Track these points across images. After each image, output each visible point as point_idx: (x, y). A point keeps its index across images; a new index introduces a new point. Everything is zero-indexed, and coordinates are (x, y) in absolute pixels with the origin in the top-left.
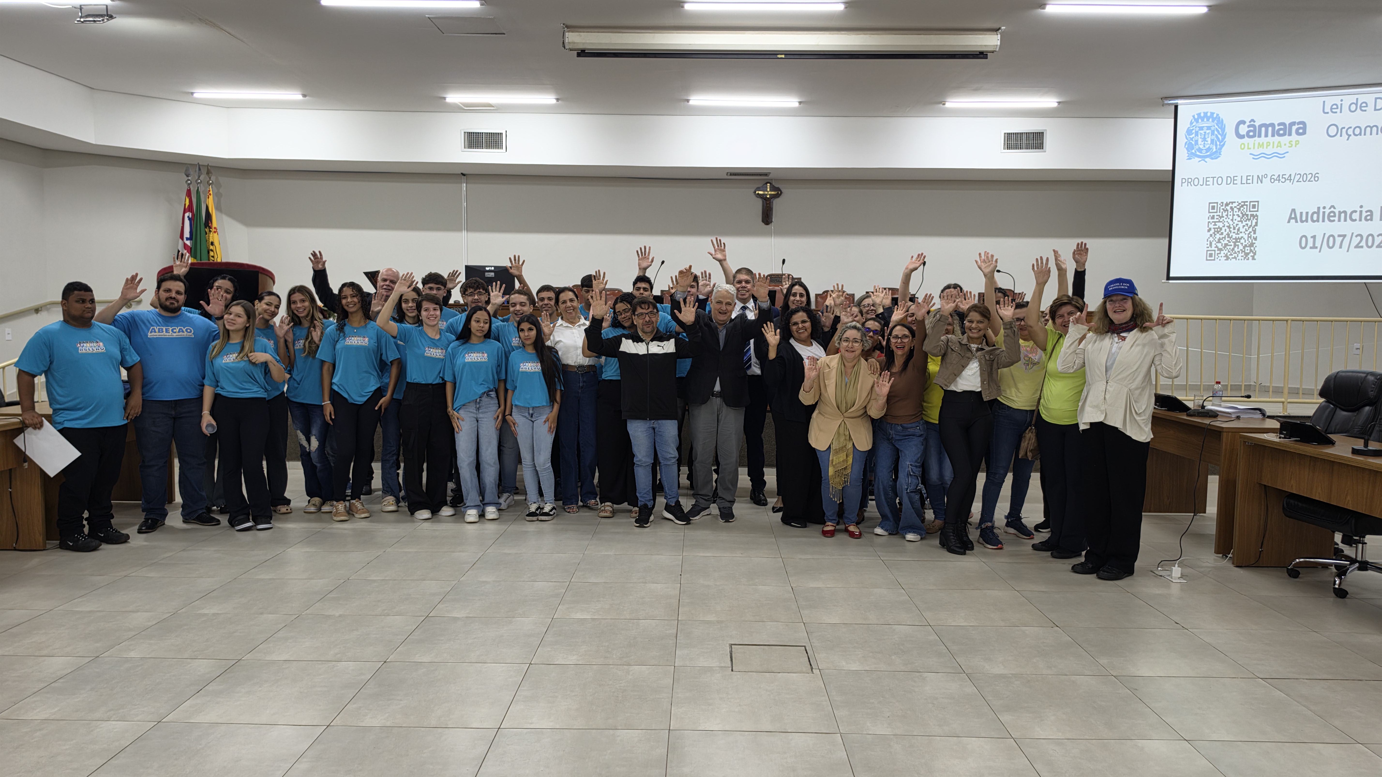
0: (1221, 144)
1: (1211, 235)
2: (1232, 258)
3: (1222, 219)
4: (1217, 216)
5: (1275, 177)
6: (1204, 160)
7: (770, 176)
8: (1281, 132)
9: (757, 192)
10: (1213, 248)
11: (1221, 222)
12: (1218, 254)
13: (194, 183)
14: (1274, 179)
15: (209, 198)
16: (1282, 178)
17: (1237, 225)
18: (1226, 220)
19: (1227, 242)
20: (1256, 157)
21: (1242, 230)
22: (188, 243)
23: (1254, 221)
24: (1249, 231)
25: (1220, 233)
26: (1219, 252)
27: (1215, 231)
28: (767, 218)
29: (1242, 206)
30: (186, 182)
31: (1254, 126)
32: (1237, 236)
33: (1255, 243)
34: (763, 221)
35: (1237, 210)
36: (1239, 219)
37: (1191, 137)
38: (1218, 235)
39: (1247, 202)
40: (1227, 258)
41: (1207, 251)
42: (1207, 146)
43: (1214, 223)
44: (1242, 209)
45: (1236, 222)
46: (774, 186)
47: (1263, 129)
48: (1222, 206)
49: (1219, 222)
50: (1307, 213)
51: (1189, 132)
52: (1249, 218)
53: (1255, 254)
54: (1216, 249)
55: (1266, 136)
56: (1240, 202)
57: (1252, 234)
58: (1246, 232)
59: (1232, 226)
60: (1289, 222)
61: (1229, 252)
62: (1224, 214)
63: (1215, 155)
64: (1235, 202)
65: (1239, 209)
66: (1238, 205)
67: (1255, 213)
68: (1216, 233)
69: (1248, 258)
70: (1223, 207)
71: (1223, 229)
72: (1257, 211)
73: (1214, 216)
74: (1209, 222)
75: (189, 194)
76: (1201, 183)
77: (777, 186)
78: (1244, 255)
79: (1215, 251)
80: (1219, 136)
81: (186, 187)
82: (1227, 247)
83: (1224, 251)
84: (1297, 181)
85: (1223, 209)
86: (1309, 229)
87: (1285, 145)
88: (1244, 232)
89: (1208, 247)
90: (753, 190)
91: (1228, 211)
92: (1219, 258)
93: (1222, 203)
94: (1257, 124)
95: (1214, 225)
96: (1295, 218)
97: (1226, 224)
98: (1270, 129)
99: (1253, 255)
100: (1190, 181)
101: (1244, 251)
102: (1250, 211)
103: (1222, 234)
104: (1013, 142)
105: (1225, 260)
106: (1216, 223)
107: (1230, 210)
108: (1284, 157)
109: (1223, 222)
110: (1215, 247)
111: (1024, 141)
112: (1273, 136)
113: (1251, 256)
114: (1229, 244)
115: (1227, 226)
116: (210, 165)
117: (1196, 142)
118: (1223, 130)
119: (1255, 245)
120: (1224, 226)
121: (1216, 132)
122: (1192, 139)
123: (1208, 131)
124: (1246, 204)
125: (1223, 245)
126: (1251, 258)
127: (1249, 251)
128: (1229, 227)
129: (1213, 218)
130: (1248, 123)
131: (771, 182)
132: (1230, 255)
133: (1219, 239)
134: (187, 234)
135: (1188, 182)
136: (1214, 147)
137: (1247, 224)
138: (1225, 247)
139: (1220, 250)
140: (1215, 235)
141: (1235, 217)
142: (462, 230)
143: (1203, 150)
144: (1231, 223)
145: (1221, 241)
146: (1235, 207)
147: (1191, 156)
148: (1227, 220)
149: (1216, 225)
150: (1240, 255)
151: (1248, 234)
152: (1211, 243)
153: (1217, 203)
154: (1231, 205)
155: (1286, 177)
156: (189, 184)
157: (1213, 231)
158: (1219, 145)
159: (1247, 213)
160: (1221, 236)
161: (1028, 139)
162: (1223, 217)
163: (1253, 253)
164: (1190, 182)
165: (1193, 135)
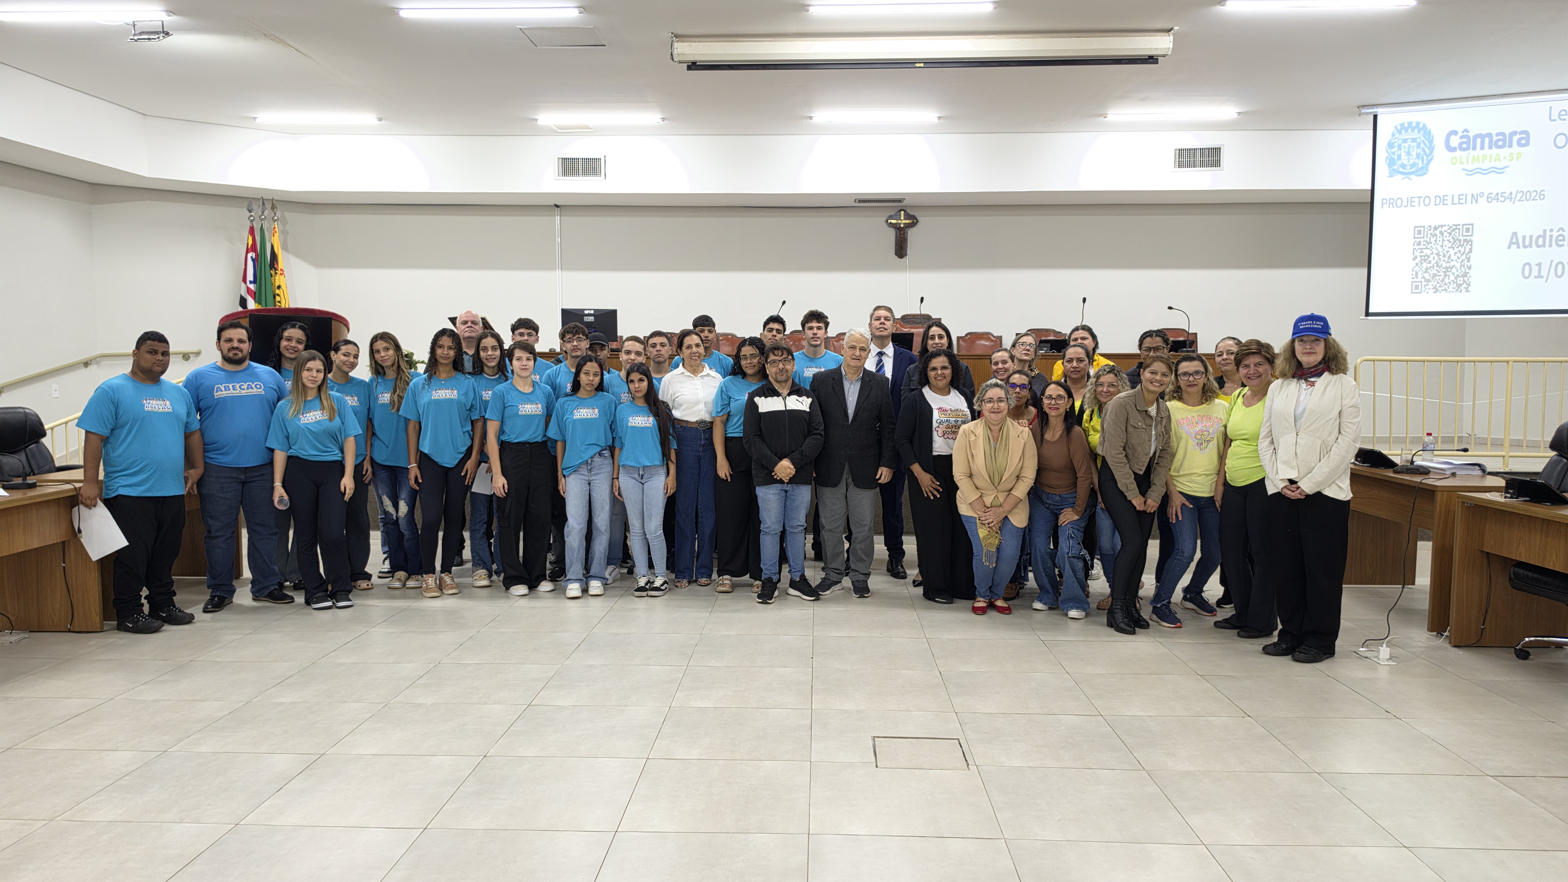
0: (1429, 158)
1: (1417, 264)
2: (1442, 290)
3: (1430, 245)
4: (1424, 241)
5: (1493, 196)
6: (1408, 177)
7: (905, 203)
8: (1500, 143)
9: (889, 221)
10: (1419, 279)
11: (1429, 248)
12: (1425, 285)
13: (257, 219)
14: (1491, 198)
15: (274, 236)
16: (1502, 196)
17: (1448, 252)
18: (1433, 246)
19: (1436, 272)
20: (1470, 173)
21: (1453, 257)
22: (252, 287)
23: (1468, 247)
24: (1461, 259)
25: (1427, 261)
26: (1426, 283)
27: (1422, 259)
28: (901, 250)
29: (1454, 230)
30: (249, 218)
31: (1468, 137)
32: (1448, 265)
33: (1468, 273)
34: (896, 254)
35: (1448, 235)
36: (1450, 245)
37: (1393, 150)
38: (1425, 264)
39: (1459, 225)
40: (1436, 290)
41: (1413, 282)
42: (1412, 162)
43: (1420, 251)
44: (1453, 233)
45: (1447, 249)
46: (909, 214)
47: (1479, 140)
48: (1430, 230)
49: (1427, 248)
50: (1531, 237)
51: (1390, 145)
52: (1462, 244)
53: (1469, 285)
54: (1423, 280)
55: (1482, 148)
56: (1451, 225)
57: (1465, 262)
58: (1458, 260)
59: (1441, 254)
60: (1509, 247)
61: (1438, 283)
62: (1433, 240)
63: (1421, 171)
64: (1445, 226)
65: (1450, 234)
66: (1448, 229)
67: (1468, 238)
68: (1423, 261)
69: (1461, 290)
70: (1432, 232)
71: (1431, 257)
72: (1472, 235)
73: (1420, 241)
74: (1414, 249)
75: (252, 231)
76: (1405, 203)
77: (912, 214)
78: (1456, 286)
79: (1421, 282)
80: (1427, 150)
81: (249, 224)
82: (1436, 277)
83: (1433, 283)
84: (1519, 200)
85: (1431, 234)
86: (1532, 255)
87: (1505, 158)
88: (1456, 260)
89: (1413, 278)
90: (885, 219)
91: (1436, 235)
92: (1426, 291)
93: (1430, 226)
94: (1471, 135)
95: (1420, 252)
96: (1517, 243)
97: (1435, 251)
98: (1487, 140)
99: (1466, 286)
100: (1391, 202)
101: (1456, 282)
102: (1463, 236)
103: (1430, 262)
104: (1185, 160)
105: (1434, 292)
106: (1423, 250)
107: (1439, 235)
108: (1504, 172)
109: (1431, 249)
110: (1422, 278)
111: (1198, 159)
112: (1490, 147)
113: (1465, 288)
114: (1438, 274)
115: (1436, 254)
116: (275, 198)
117: (1399, 157)
118: (1431, 141)
119: (1468, 275)
120: (1432, 254)
121: (1422, 145)
122: (1394, 153)
123: (1412, 144)
124: (1458, 227)
125: (1431, 276)
126: (1464, 290)
127: (1461, 282)
128: (1438, 254)
129: (1419, 244)
130: (1460, 134)
131: (905, 209)
132: (1439, 287)
133: (1427, 269)
134: (250, 277)
135: (1390, 203)
136: (1420, 162)
137: (1460, 251)
138: (1433, 278)
139: (1428, 281)
140: (1422, 263)
141: (1446, 243)
142: (555, 269)
143: (1406, 165)
144: (1440, 249)
145: (1428, 270)
146: (1445, 231)
147: (1393, 173)
148: (1436, 246)
149: (1423, 252)
150: (1451, 287)
151: (1461, 262)
152: (1417, 273)
153: (1424, 227)
154: (1440, 229)
155: (1506, 195)
156: (252, 221)
157: (1419, 259)
158: (1427, 159)
159: (1459, 238)
160: (1429, 265)
161: (1202, 155)
162: (1431, 243)
163: (1467, 284)
164: (1392, 204)
165: (1396, 149)
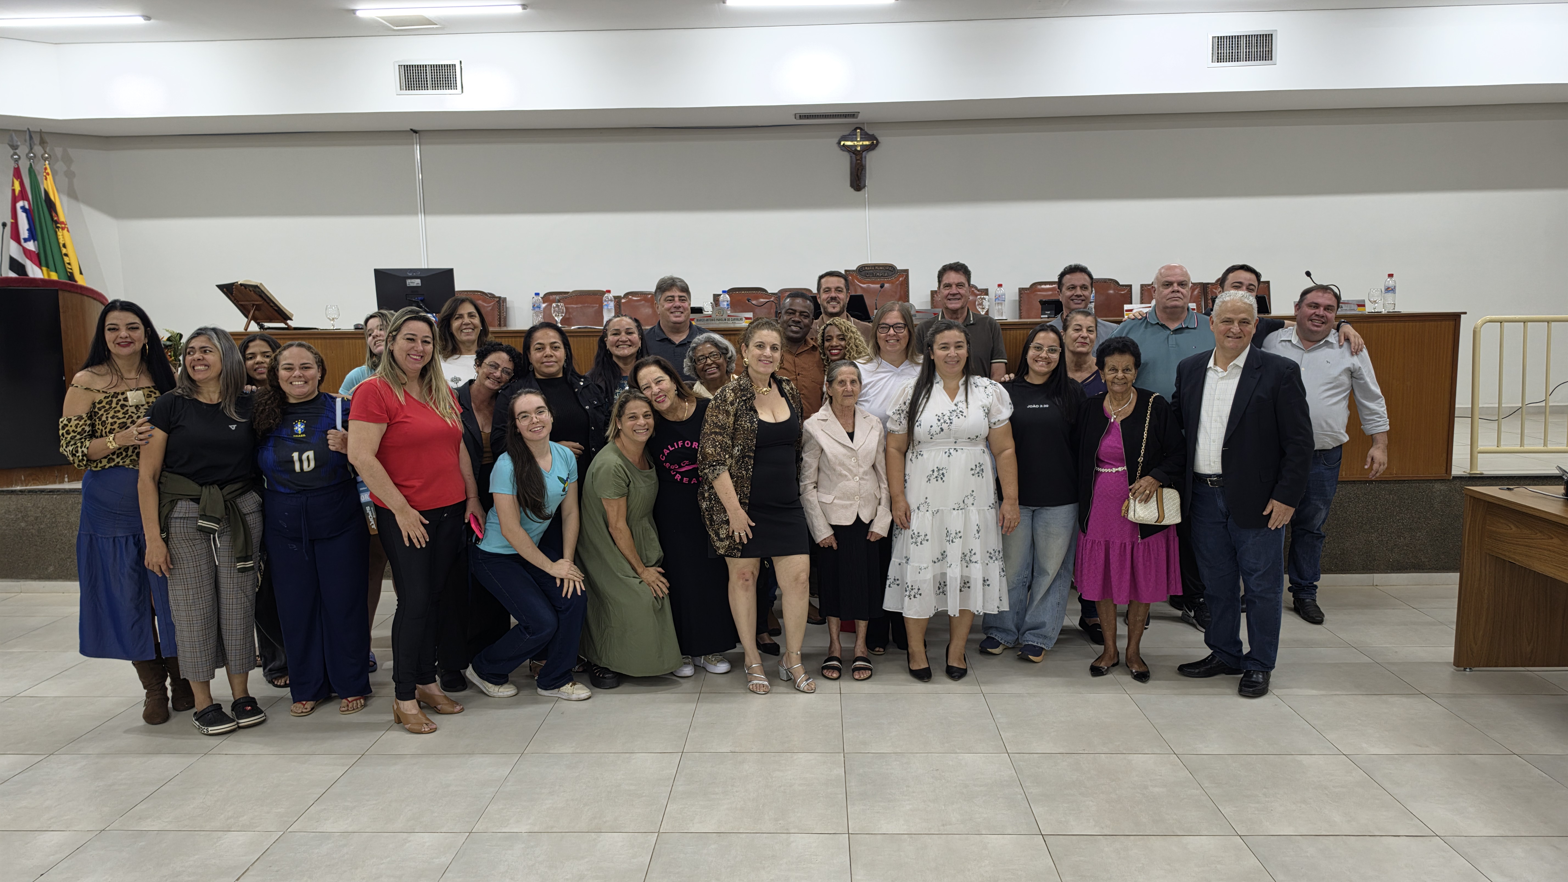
7: (860, 118)
9: (842, 143)
13: (23, 157)
15: (46, 179)
22: (31, 246)
28: (857, 181)
30: (12, 156)
34: (852, 186)
46: (867, 134)
75: (17, 174)
77: (870, 133)
81: (13, 165)
90: (836, 140)
104: (1226, 51)
111: (1243, 49)
116: (43, 130)
131: (862, 127)
134: (24, 233)
142: (417, 214)
156: (16, 161)
161: (1248, 45)
